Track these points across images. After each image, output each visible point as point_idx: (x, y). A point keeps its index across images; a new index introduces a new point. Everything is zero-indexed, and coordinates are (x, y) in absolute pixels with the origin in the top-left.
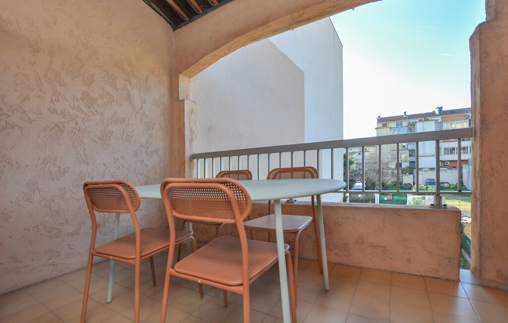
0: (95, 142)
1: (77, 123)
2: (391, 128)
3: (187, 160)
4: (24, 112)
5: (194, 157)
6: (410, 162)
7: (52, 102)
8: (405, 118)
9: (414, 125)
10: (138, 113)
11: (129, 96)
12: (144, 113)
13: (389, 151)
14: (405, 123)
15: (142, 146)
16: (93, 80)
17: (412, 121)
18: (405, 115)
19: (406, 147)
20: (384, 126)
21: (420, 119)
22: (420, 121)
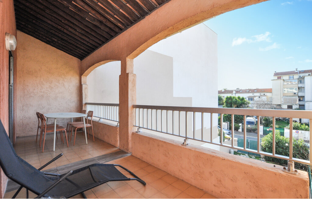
0: (53, 99)
1: (47, 95)
2: (284, 80)
3: (83, 105)
4: (34, 93)
5: (86, 104)
6: (300, 105)
7: (41, 89)
8: (297, 73)
9: (304, 78)
10: (67, 90)
11: (64, 85)
12: (69, 90)
13: (282, 96)
14: (296, 77)
15: (68, 100)
16: (52, 82)
17: (302, 75)
18: (297, 70)
19: (297, 94)
20: (279, 78)
21: (309, 73)
22: (309, 75)
